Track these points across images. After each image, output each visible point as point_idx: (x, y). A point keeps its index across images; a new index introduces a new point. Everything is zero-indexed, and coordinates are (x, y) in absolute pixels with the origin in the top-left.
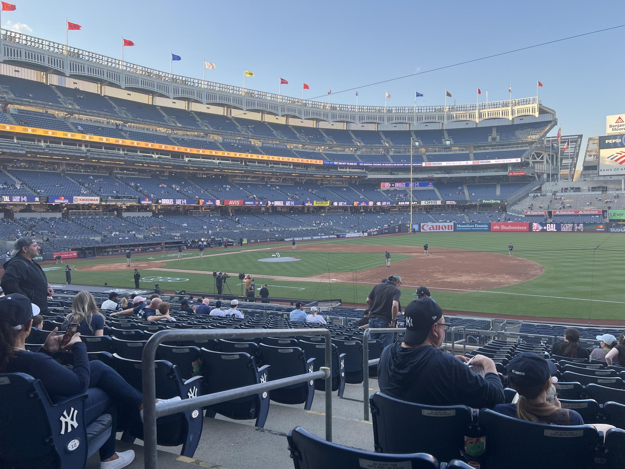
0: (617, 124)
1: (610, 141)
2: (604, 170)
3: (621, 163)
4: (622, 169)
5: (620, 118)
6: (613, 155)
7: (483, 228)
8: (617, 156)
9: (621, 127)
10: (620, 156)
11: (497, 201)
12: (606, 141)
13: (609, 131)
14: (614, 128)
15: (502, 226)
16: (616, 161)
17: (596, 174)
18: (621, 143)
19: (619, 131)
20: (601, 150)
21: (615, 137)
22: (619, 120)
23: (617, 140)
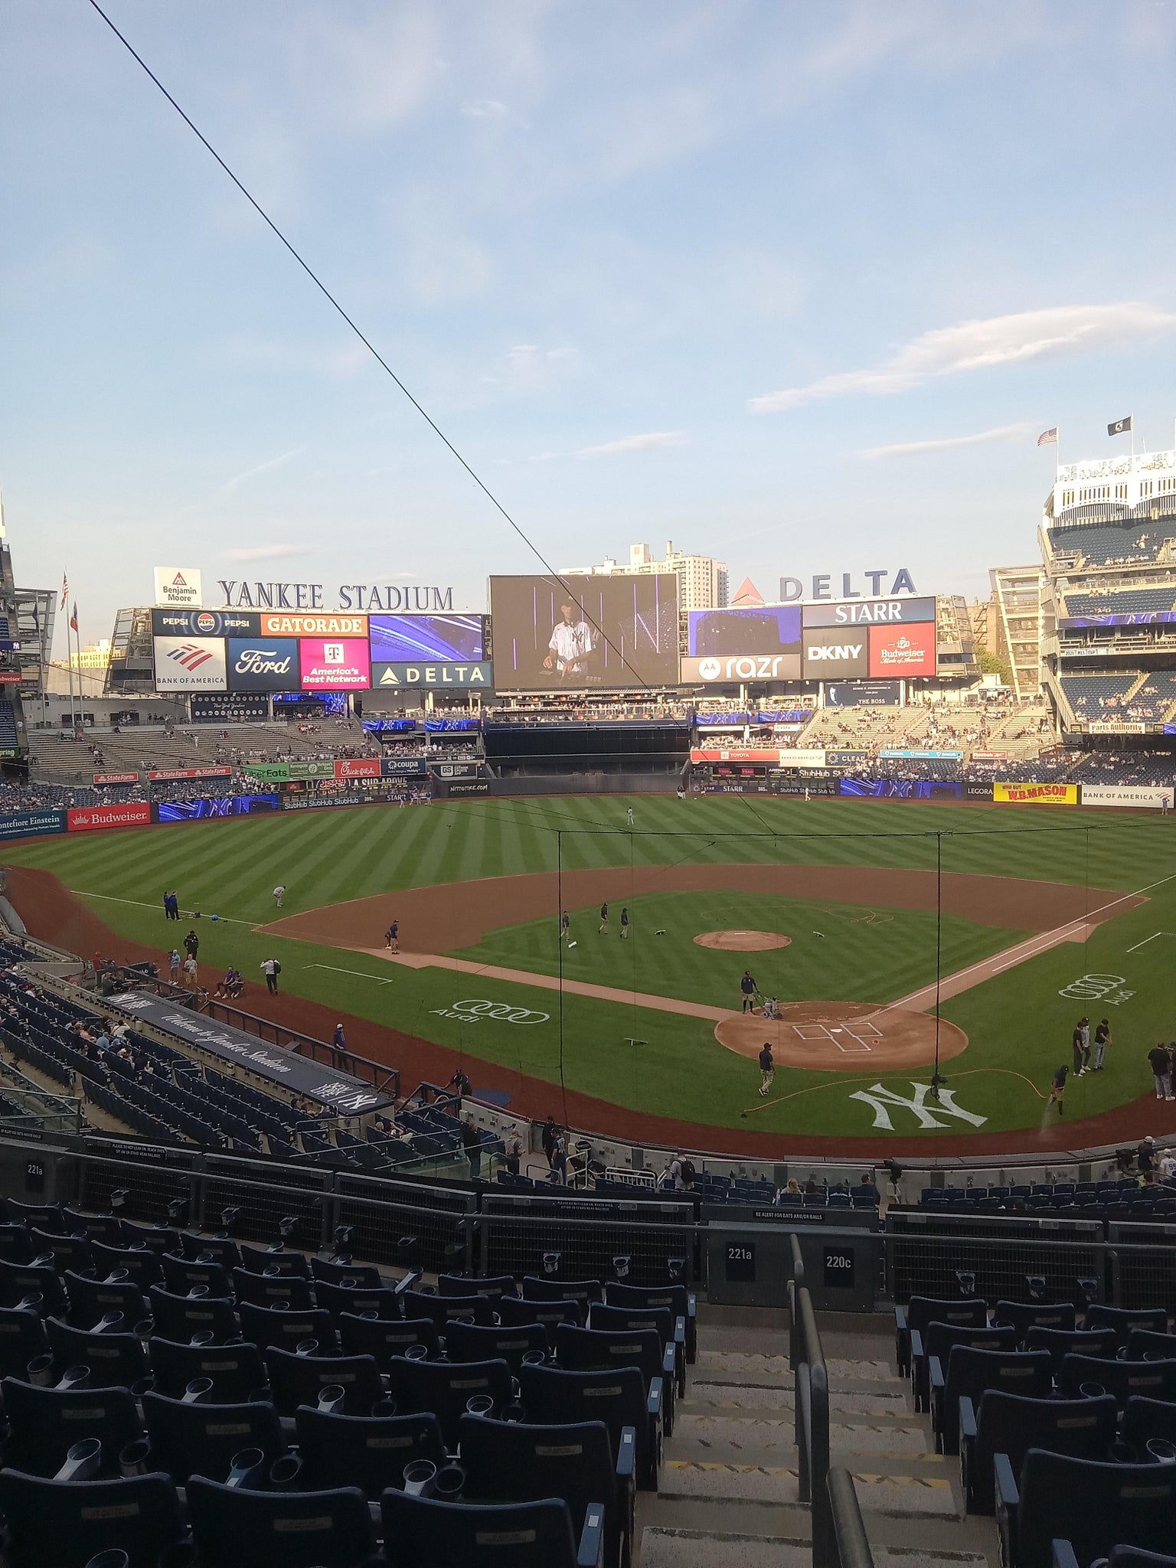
0: (175, 587)
1: (170, 621)
2: (164, 681)
3: (190, 668)
4: (193, 681)
5: (179, 575)
6: (177, 650)
7: (48, 824)
8: (183, 653)
9: (184, 595)
10: (188, 653)
11: (8, 752)
12: (164, 619)
13: (162, 601)
14: (171, 594)
15: (93, 816)
16: (183, 663)
17: (152, 688)
18: (188, 627)
19: (179, 602)
20: (157, 638)
21: (178, 613)
22: (178, 579)
23: (181, 620)
